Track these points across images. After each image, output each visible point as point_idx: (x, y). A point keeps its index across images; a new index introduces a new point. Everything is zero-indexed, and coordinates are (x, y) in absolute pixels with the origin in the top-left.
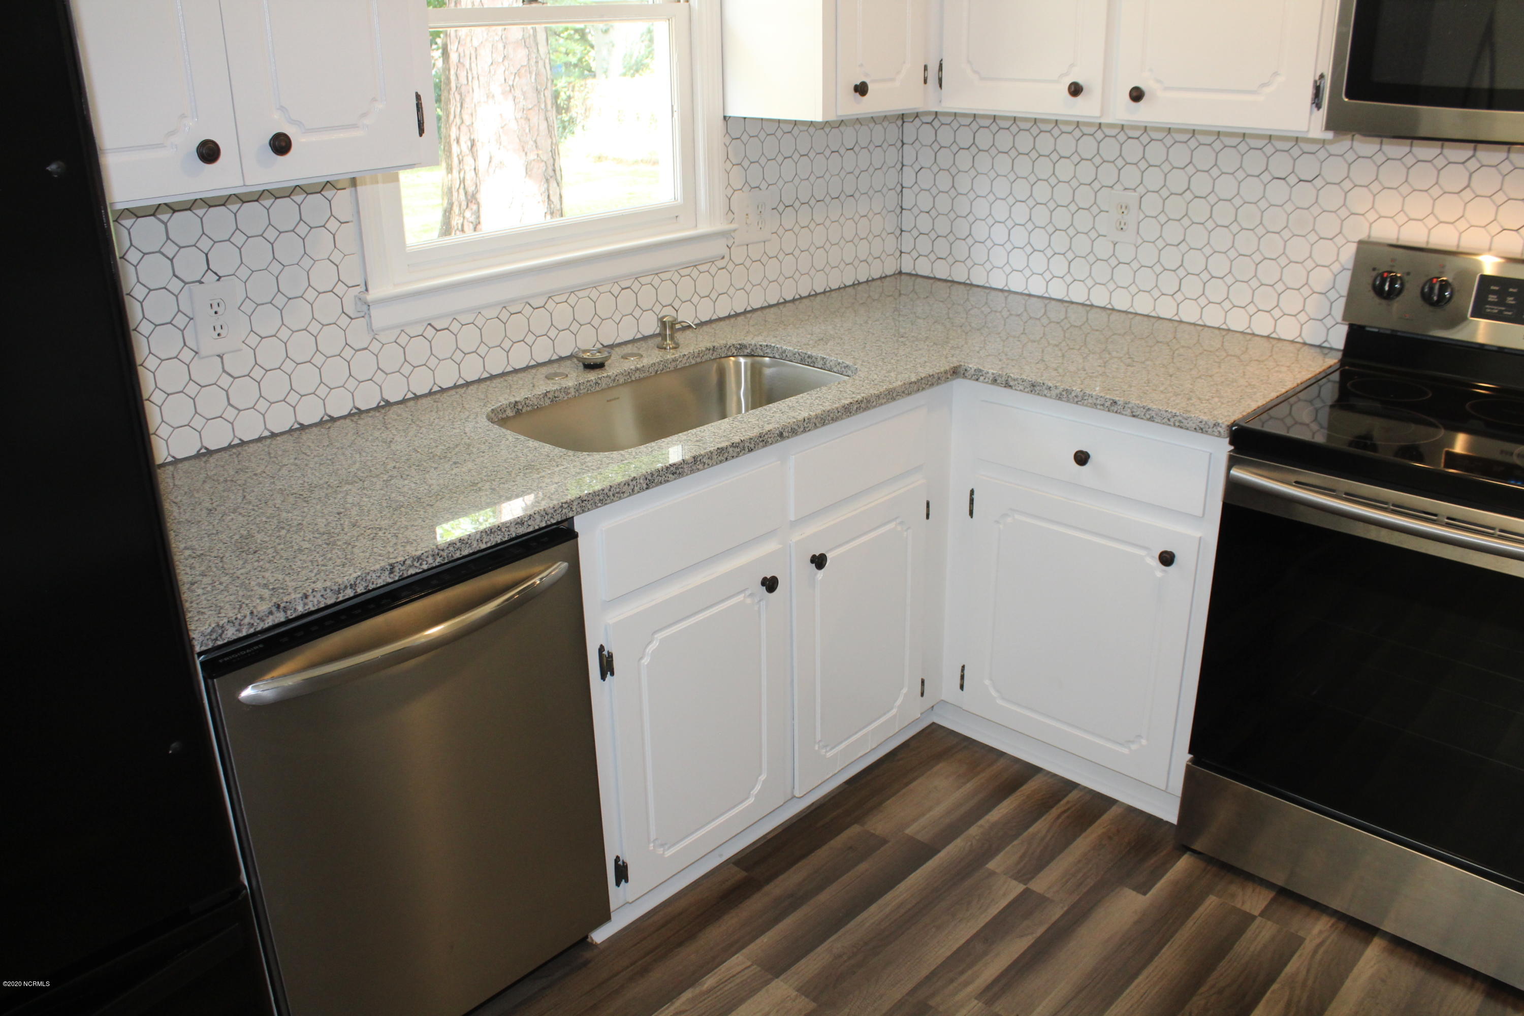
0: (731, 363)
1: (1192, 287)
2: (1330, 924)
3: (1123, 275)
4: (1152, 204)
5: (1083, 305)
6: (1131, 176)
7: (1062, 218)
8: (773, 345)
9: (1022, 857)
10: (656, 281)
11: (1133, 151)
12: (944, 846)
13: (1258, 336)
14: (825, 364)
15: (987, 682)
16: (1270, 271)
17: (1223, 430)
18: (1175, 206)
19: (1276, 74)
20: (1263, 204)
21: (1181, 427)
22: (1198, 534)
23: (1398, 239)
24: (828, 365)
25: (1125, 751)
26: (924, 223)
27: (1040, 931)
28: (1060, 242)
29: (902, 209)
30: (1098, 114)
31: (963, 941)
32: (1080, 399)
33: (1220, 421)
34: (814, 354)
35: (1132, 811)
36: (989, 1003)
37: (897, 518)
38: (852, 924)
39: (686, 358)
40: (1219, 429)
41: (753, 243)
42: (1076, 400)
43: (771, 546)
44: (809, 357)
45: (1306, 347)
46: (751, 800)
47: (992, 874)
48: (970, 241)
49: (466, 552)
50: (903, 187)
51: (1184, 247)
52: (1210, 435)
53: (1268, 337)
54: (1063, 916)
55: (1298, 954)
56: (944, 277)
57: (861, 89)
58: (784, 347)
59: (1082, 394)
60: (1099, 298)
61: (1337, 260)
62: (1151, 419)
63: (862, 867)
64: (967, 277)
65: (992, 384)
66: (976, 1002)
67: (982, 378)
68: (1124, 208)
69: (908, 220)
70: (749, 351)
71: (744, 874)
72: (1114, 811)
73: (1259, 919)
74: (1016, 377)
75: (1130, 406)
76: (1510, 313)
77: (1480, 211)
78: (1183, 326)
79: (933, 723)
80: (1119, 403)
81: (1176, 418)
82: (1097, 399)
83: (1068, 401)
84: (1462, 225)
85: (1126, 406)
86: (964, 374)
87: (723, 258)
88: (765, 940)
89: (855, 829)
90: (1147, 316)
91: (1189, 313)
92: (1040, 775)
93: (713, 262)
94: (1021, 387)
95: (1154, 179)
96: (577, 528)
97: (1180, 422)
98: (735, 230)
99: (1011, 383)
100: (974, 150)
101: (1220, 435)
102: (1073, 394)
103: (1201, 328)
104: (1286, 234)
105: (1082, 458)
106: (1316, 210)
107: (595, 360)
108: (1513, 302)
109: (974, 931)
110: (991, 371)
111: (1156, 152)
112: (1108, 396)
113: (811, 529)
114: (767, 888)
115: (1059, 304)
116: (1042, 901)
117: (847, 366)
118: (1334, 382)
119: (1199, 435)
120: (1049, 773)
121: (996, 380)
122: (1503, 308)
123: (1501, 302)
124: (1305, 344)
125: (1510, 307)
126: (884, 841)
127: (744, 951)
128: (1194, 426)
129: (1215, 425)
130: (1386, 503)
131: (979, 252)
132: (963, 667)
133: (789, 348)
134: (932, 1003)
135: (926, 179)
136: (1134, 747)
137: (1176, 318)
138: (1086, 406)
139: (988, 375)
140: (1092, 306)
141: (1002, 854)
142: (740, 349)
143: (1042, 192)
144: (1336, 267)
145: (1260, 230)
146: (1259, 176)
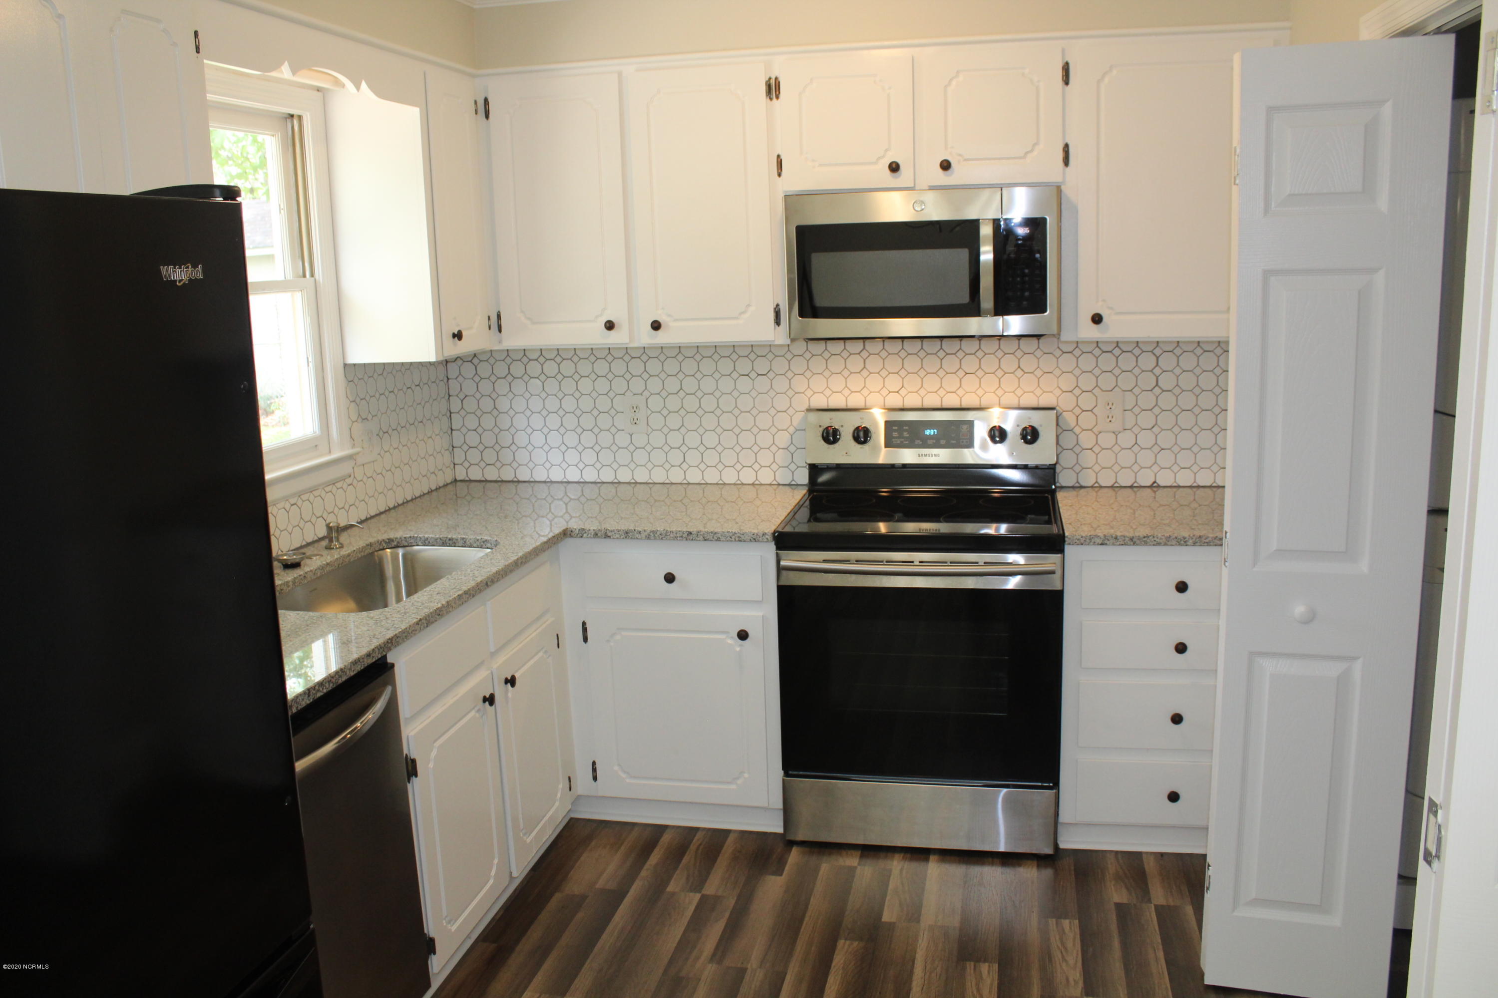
0: (389, 554)
1: (693, 458)
2: (901, 857)
3: (641, 457)
4: (655, 403)
5: (612, 483)
6: (637, 385)
7: (587, 421)
8: (416, 536)
9: (688, 879)
10: (312, 498)
11: (636, 367)
12: (630, 887)
13: (746, 484)
14: (465, 542)
15: (616, 768)
16: (746, 439)
17: (770, 537)
18: (673, 403)
19: (750, 305)
20: (736, 394)
21: (740, 541)
22: (760, 614)
23: (828, 406)
24: (468, 543)
25: (733, 787)
26: (473, 439)
27: (727, 914)
28: (588, 439)
29: (452, 430)
30: (627, 341)
31: (679, 936)
32: (664, 535)
33: (766, 532)
34: (454, 537)
35: (744, 834)
36: (720, 962)
37: (542, 648)
38: (596, 949)
39: (355, 553)
40: (767, 537)
41: (367, 463)
42: (661, 537)
43: (482, 674)
44: (450, 540)
45: (781, 487)
46: (491, 882)
47: (673, 894)
48: (514, 448)
49: (344, 679)
50: (451, 413)
51: (683, 430)
52: (761, 542)
53: (753, 484)
54: (736, 902)
55: (892, 878)
56: (494, 479)
57: (458, 336)
58: (426, 536)
59: (665, 531)
60: (624, 476)
61: (791, 424)
62: (718, 540)
63: (580, 915)
64: (514, 476)
65: (594, 538)
66: (711, 965)
67: (585, 535)
68: (635, 409)
69: (458, 438)
70: (395, 543)
71: (494, 945)
72: (731, 839)
73: (859, 868)
74: (612, 529)
75: (702, 533)
76: (907, 443)
77: (874, 383)
78: (690, 486)
79: (571, 819)
80: (693, 533)
81: (736, 535)
82: (676, 533)
83: (655, 539)
84: (865, 392)
85: (699, 534)
86: (570, 534)
87: (350, 476)
88: (540, 978)
89: (557, 897)
90: (663, 483)
91: (694, 476)
92: (668, 831)
93: (344, 480)
94: (618, 536)
95: (654, 385)
96: (390, 660)
97: (739, 537)
98: (358, 453)
99: (609, 534)
100: (510, 378)
101: (768, 541)
102: (658, 533)
103: (705, 486)
104: (754, 412)
105: (670, 578)
106: (772, 393)
107: (293, 561)
108: (908, 435)
109: (682, 929)
110: (592, 528)
111: (654, 366)
112: (684, 530)
113: (501, 659)
114: (519, 948)
115: (593, 485)
116: (717, 899)
117: (486, 540)
118: (807, 507)
119: (754, 544)
120: (674, 827)
121: (597, 534)
122: (903, 440)
123: (901, 436)
124: (779, 484)
125: (906, 439)
126: (584, 897)
127: (530, 988)
128: (749, 538)
129: (763, 534)
130: (882, 562)
131: (523, 457)
132: (594, 763)
133: (430, 536)
134: (683, 974)
135: (470, 405)
136: (739, 782)
137: (685, 482)
138: (669, 540)
139: (589, 532)
140: (619, 483)
141: (673, 881)
142: (389, 542)
143: (569, 404)
144: (791, 430)
145: (736, 412)
146: (729, 375)
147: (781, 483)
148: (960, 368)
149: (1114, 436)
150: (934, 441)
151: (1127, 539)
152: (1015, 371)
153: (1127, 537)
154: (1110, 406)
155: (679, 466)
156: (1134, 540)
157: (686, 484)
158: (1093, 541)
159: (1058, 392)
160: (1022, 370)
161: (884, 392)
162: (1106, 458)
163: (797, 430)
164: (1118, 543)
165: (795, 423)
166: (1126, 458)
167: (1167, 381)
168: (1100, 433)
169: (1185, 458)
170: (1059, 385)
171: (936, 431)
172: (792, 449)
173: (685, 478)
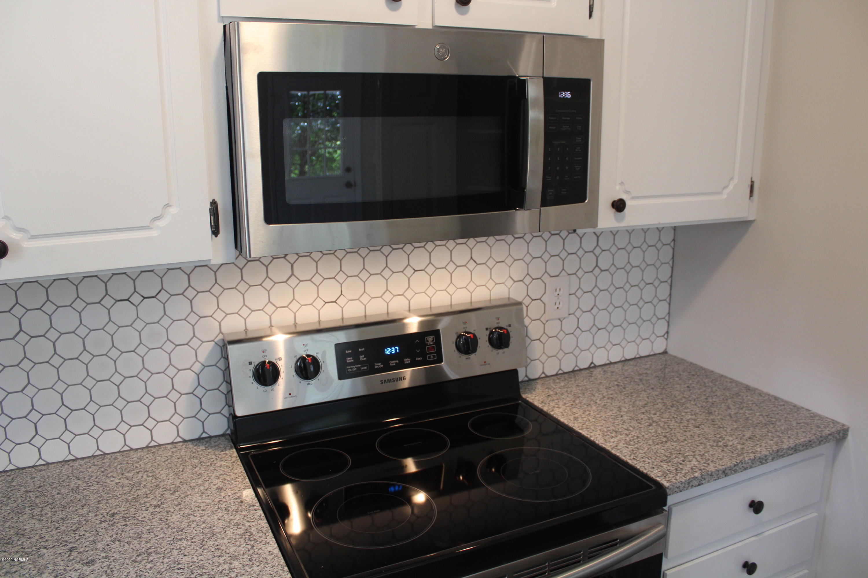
1: (51, 427)
13: (136, 449)
16: (132, 389)
19: (167, 205)
20: (111, 328)
53: (147, 447)
61: (197, 360)
76: (365, 368)
84: (294, 306)
91: (55, 453)
103: (73, 462)
104: (142, 350)
106: (166, 322)
108: (365, 359)
122: (360, 366)
123: (357, 361)
124: (184, 441)
125: (364, 364)
144: (197, 367)
145: (114, 353)
146: (99, 303)
147: (187, 438)
148: (409, 265)
149: (560, 322)
150: (397, 361)
151: (720, 472)
152: (467, 264)
153: (720, 470)
154: (558, 292)
155: (29, 442)
156: (726, 471)
157: (44, 465)
158: (691, 484)
159: (510, 282)
160: (475, 261)
161: (319, 303)
162: (552, 346)
163: (205, 367)
164: (713, 479)
165: (202, 358)
166: (569, 343)
167: (605, 261)
168: (547, 321)
169: (616, 335)
170: (511, 275)
171: (397, 348)
172: (200, 392)
173: (40, 458)
